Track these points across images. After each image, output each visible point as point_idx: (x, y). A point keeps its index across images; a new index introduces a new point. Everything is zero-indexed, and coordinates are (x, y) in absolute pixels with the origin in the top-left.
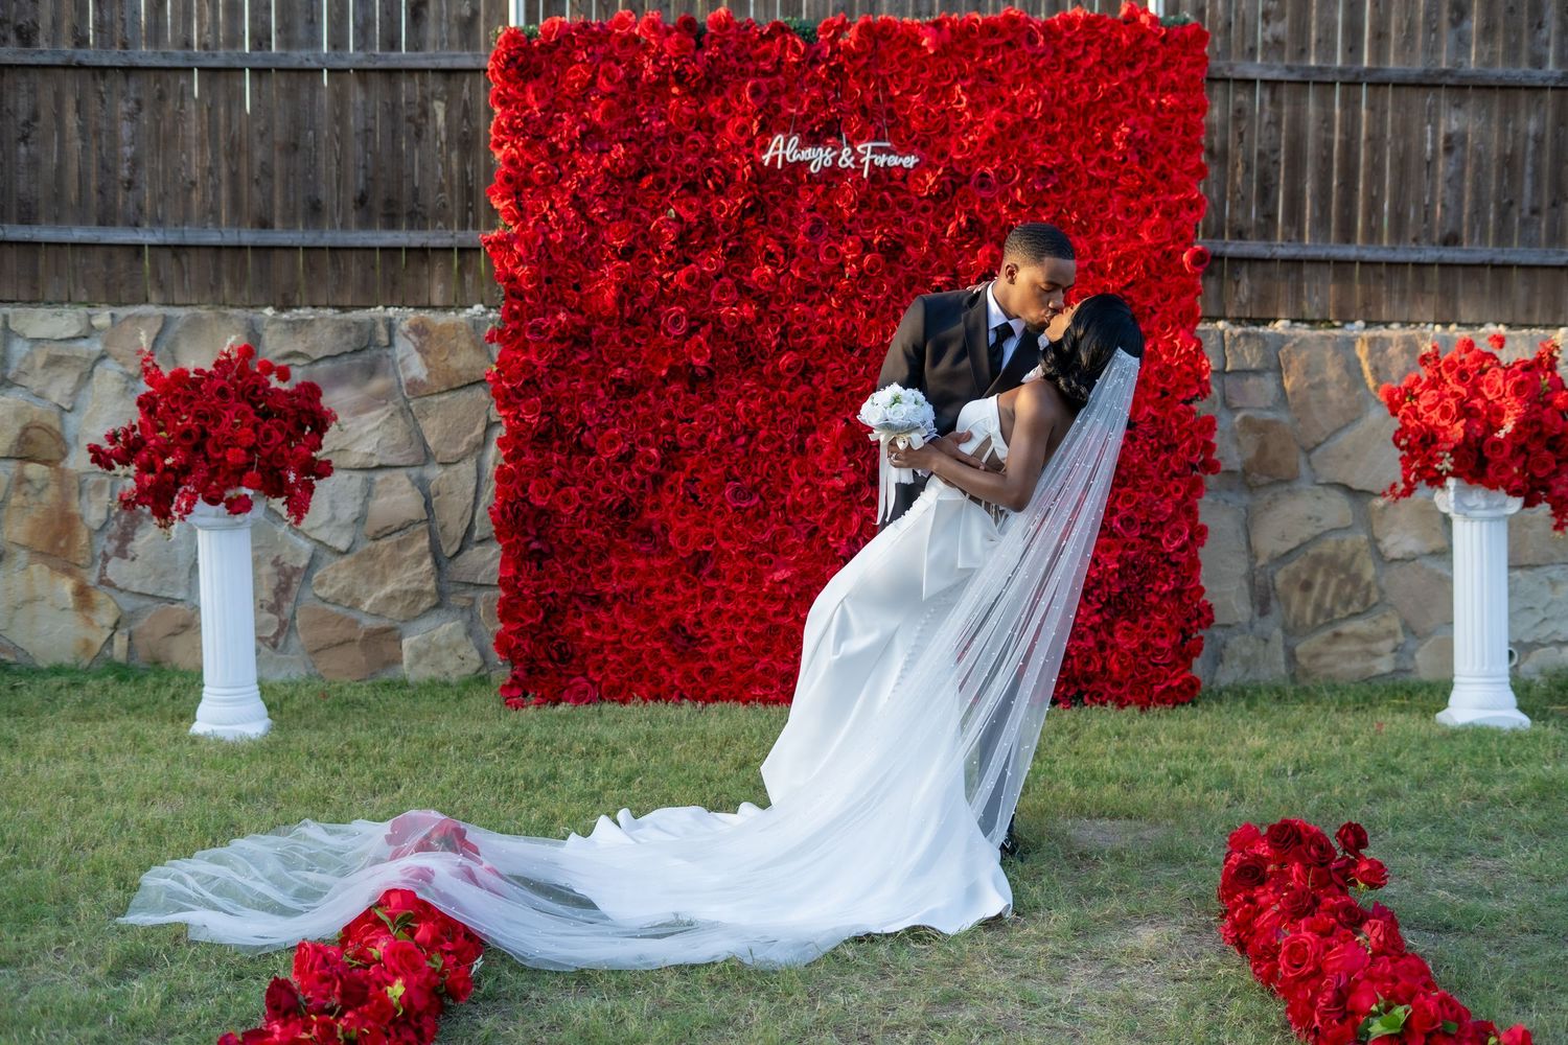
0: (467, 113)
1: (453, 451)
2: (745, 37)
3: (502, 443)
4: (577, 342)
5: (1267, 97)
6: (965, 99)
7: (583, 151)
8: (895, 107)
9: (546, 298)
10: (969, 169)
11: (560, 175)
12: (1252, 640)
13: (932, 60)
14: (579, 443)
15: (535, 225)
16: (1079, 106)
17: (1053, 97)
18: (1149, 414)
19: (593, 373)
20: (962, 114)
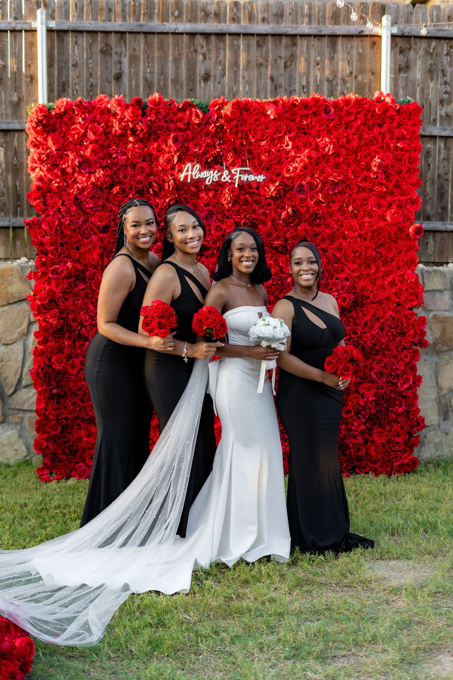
0: (16, 153)
1: (10, 337)
2: (169, 109)
3: (36, 335)
4: (77, 279)
5: (442, 145)
6: (290, 143)
7: (80, 173)
8: (252, 148)
9: (60, 254)
10: (292, 182)
11: (67, 186)
12: (439, 433)
13: (272, 122)
14: (79, 335)
15: (54, 214)
16: (352, 147)
17: (338, 142)
18: (391, 316)
19: (87, 296)
20: (289, 152)
